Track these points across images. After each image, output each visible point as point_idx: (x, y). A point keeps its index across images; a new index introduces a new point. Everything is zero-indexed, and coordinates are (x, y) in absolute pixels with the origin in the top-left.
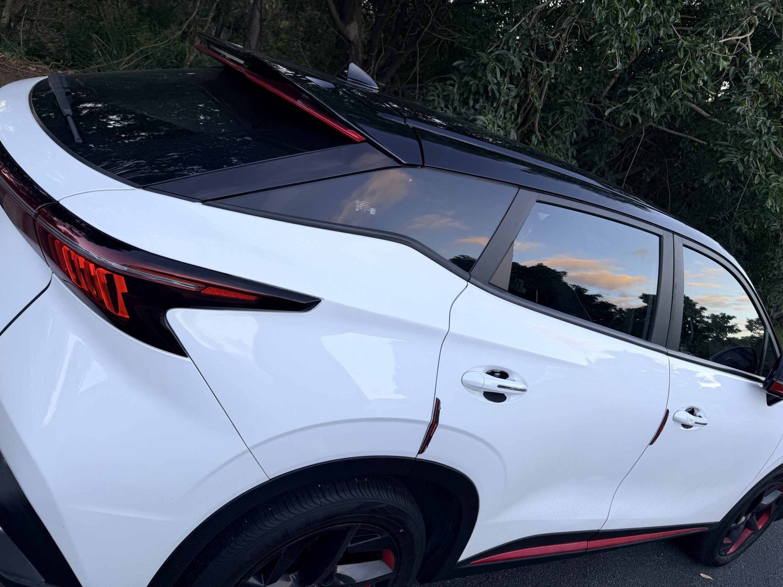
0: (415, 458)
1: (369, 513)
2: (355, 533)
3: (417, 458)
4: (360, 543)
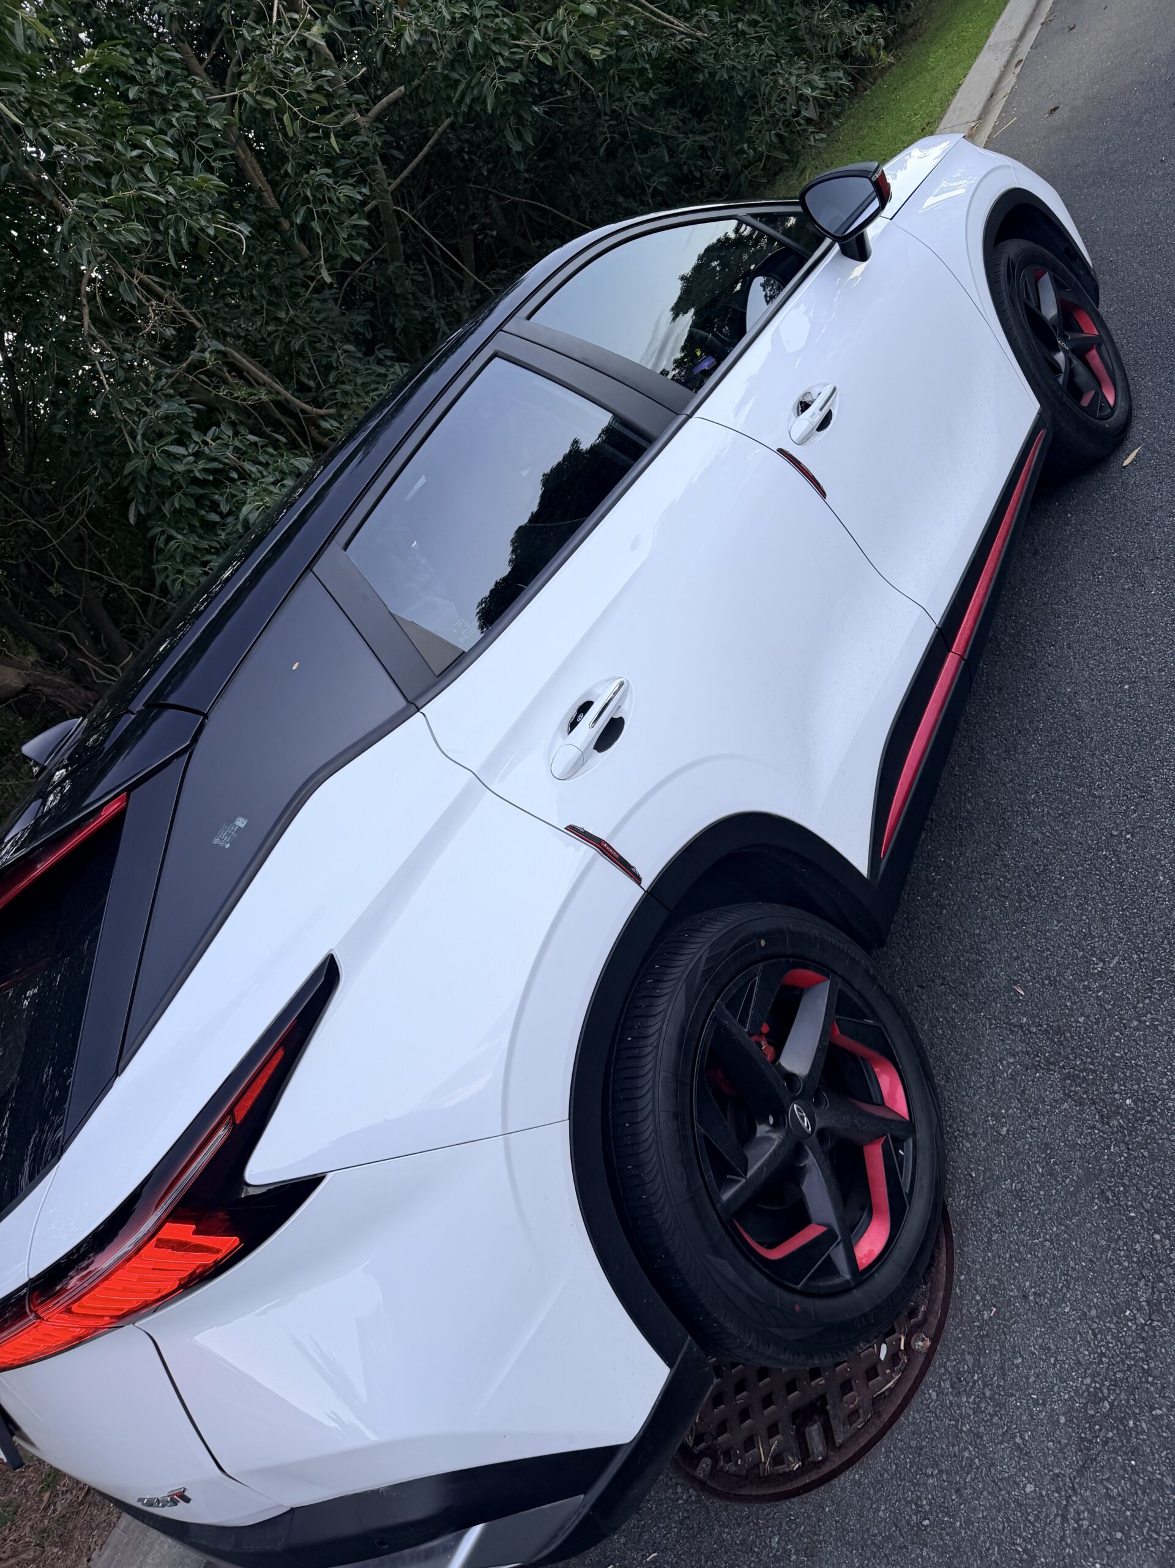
0: (645, 892)
2: (730, 1014)
3: (645, 889)
4: (751, 1012)
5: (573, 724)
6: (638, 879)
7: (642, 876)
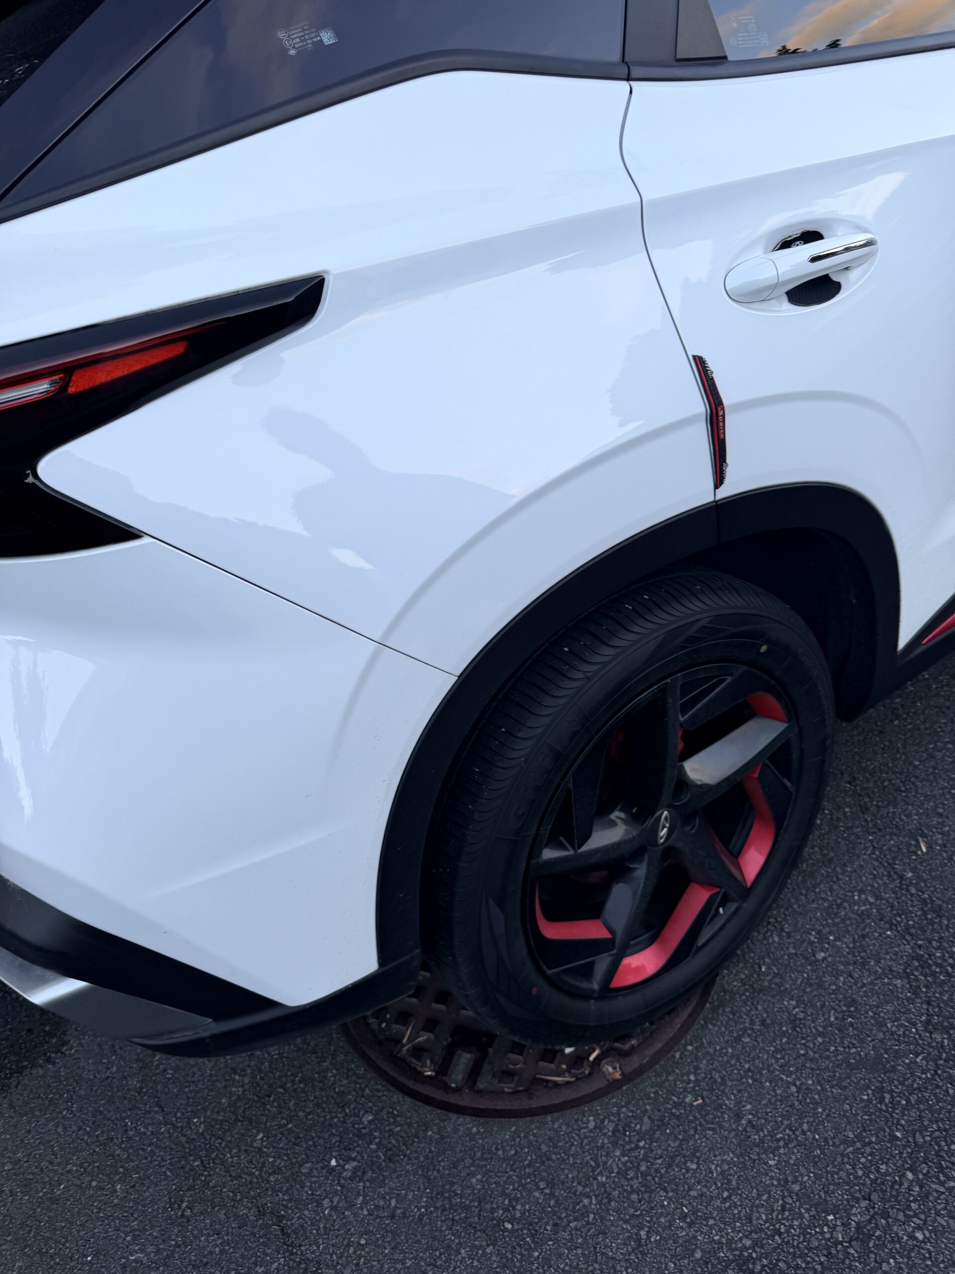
0: (714, 501)
1: (686, 647)
2: (679, 694)
3: (718, 498)
4: (698, 706)
5: (786, 244)
6: (719, 479)
7: (726, 481)
